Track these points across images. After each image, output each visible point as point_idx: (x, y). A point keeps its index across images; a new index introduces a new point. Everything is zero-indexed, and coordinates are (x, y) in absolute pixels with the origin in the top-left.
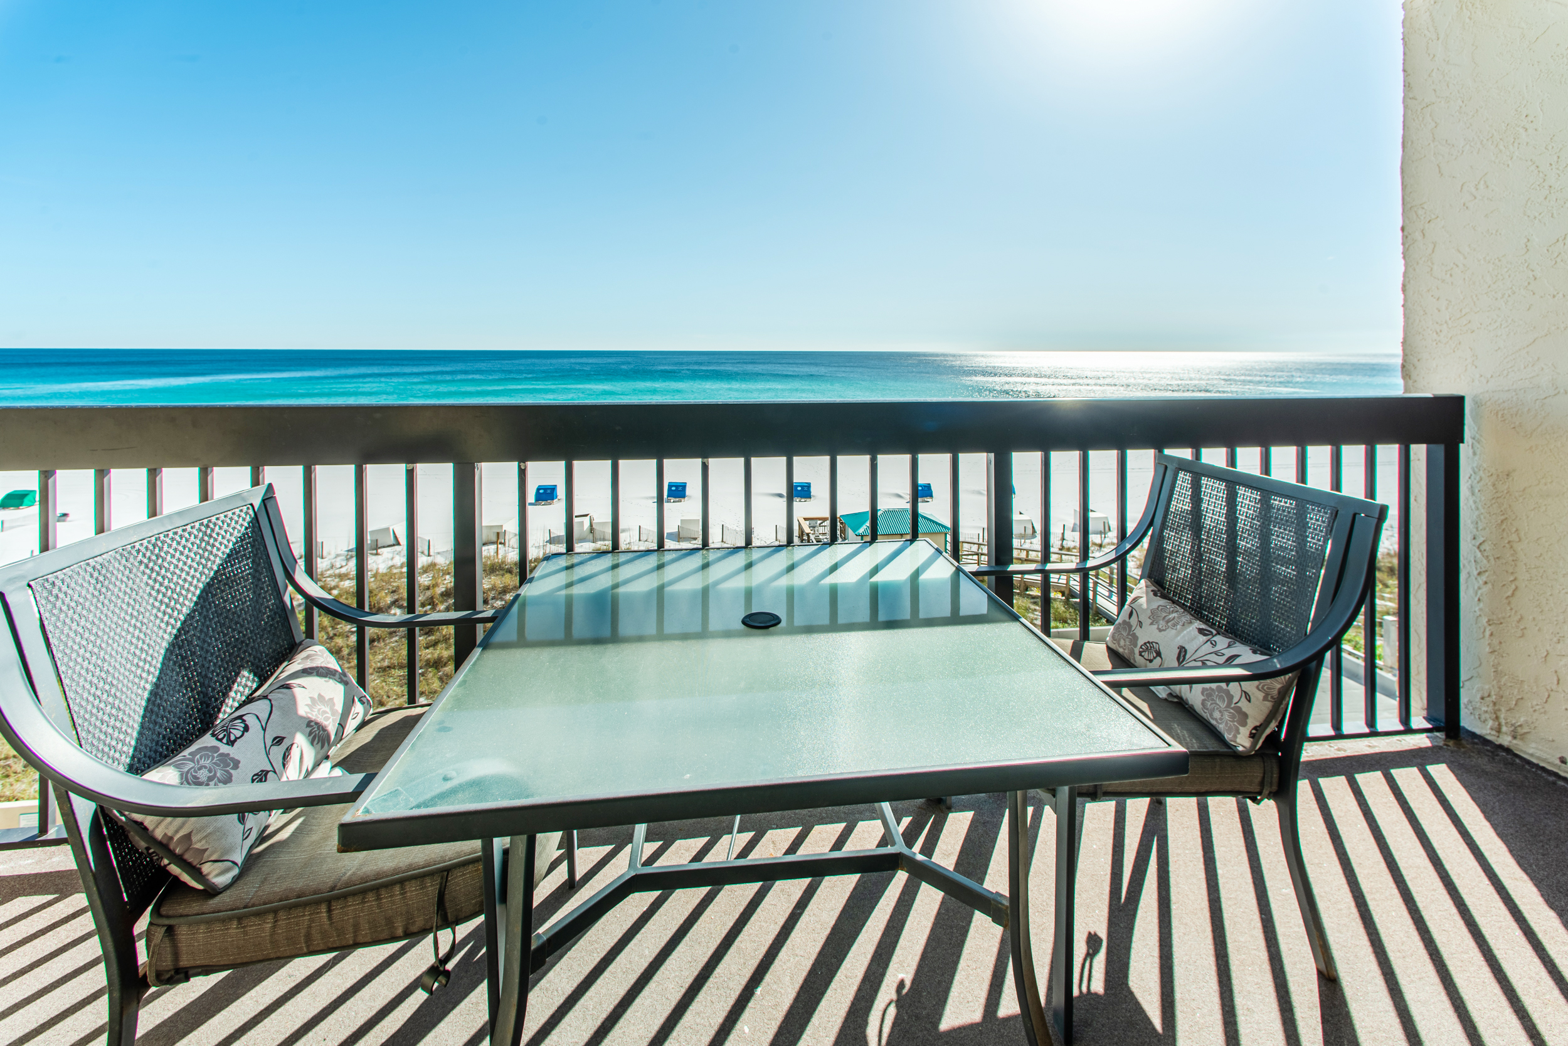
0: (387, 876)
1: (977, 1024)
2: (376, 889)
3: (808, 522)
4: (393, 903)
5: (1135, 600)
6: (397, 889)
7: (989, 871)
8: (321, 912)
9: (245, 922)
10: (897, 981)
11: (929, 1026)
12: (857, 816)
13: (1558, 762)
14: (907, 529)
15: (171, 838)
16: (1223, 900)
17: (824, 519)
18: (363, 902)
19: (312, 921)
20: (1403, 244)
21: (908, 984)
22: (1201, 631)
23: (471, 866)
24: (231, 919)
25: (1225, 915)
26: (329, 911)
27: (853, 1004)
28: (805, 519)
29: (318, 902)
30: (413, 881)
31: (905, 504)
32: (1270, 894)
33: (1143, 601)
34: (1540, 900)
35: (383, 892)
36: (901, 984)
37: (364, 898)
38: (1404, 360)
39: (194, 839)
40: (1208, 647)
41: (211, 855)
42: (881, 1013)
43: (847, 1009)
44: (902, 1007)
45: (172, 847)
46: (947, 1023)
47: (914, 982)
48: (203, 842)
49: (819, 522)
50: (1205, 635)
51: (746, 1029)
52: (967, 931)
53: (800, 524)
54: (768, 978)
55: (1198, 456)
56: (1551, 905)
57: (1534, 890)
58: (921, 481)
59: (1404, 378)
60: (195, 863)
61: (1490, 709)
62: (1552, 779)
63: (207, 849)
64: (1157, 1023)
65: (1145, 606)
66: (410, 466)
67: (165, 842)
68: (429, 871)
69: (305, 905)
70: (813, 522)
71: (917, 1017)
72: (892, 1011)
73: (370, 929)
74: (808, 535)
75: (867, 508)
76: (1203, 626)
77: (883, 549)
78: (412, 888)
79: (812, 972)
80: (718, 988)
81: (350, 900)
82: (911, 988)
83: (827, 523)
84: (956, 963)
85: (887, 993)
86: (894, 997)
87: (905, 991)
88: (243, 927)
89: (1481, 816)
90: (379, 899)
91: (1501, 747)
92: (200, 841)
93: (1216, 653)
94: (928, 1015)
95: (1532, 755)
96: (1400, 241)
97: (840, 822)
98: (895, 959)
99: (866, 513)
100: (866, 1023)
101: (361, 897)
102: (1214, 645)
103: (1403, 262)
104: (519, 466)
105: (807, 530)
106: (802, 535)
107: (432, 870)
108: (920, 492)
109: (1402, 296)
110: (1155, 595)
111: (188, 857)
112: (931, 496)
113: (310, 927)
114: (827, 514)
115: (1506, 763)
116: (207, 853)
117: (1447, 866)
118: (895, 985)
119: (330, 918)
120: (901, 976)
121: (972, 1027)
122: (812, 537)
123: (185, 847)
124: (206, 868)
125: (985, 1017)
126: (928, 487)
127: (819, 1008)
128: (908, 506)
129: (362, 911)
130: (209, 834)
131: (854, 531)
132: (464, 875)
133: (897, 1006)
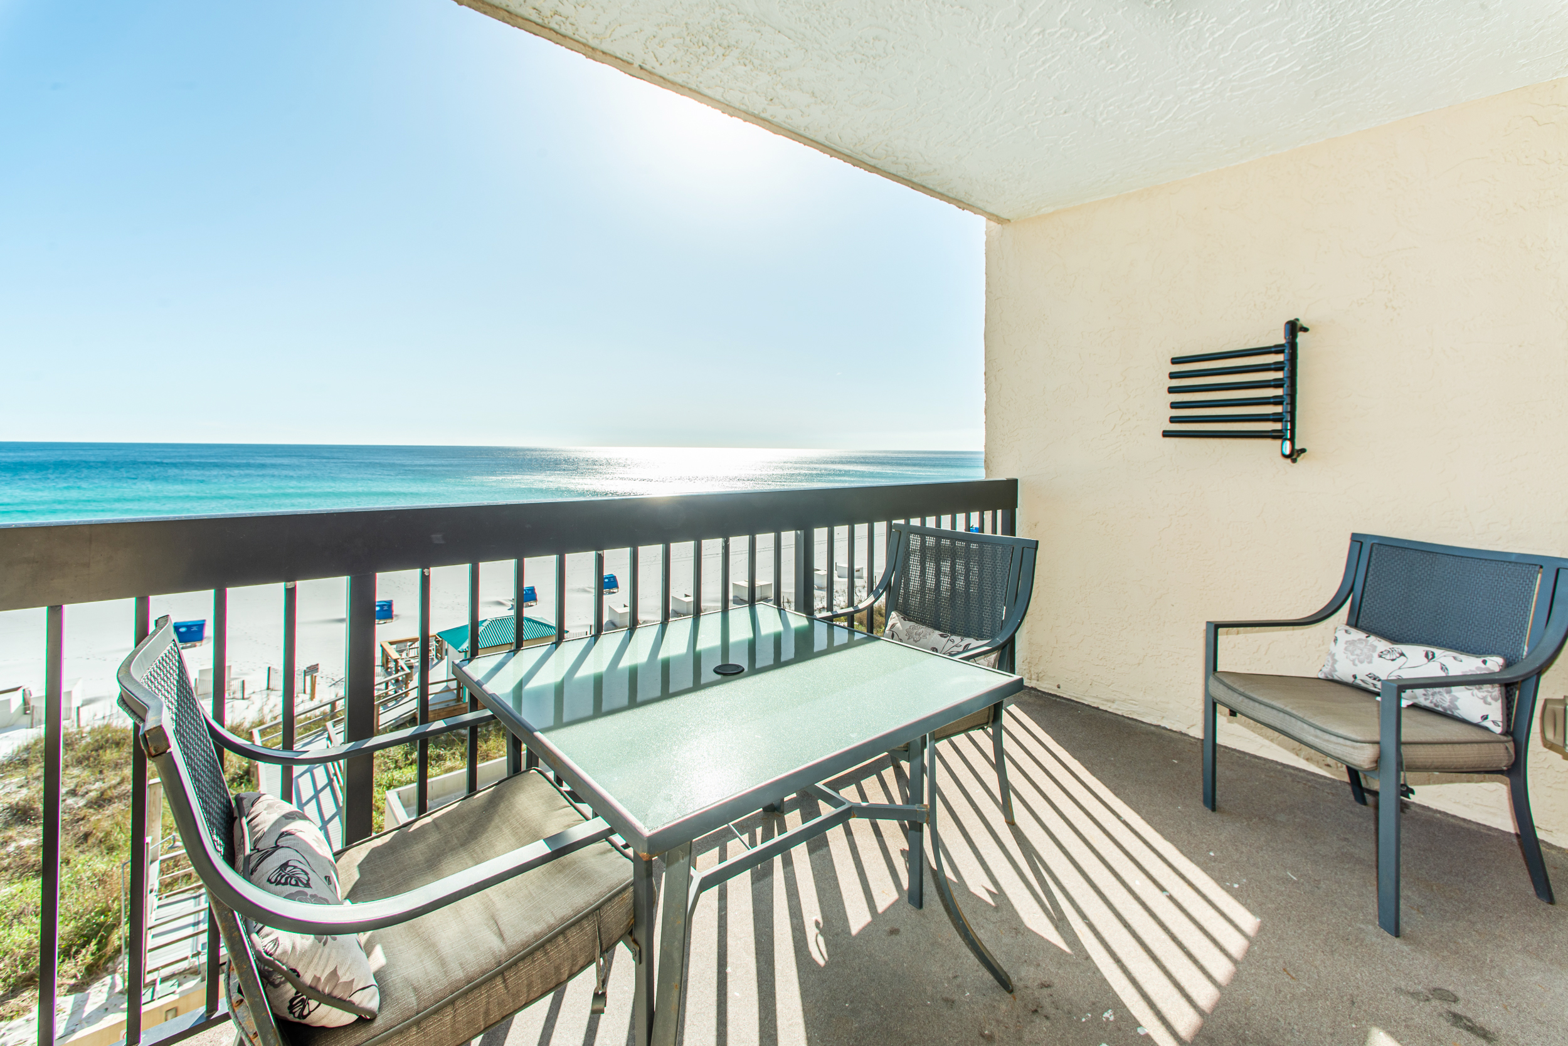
0: (546, 934)
1: (871, 922)
2: (542, 946)
3: (395, 646)
4: (560, 951)
5: (893, 626)
6: (561, 939)
7: (829, 840)
8: (497, 986)
9: (424, 1025)
10: (814, 921)
11: (846, 936)
12: (723, 839)
13: (1056, 688)
14: (512, 638)
15: (319, 979)
16: (953, 807)
17: (414, 641)
18: (534, 962)
19: (489, 996)
20: (985, 383)
21: (820, 920)
22: (941, 635)
23: (616, 899)
24: (409, 1027)
25: (958, 814)
26: (505, 981)
27: (795, 946)
28: (392, 643)
29: (492, 978)
30: (573, 928)
31: (508, 612)
32: (971, 795)
33: (899, 625)
34: (1070, 757)
35: (548, 946)
36: (817, 924)
37: (533, 958)
38: (986, 457)
39: (340, 973)
40: (950, 644)
41: (358, 985)
42: (815, 943)
43: (793, 951)
44: (825, 933)
45: (320, 988)
46: (855, 929)
47: (823, 918)
48: (348, 974)
49: (409, 644)
50: (945, 637)
51: (737, 994)
52: (837, 877)
53: (384, 650)
54: (730, 959)
55: (908, 522)
56: (1075, 758)
57: (1067, 753)
58: (527, 584)
59: (986, 469)
60: (345, 998)
61: (1027, 667)
62: (1054, 698)
63: (353, 980)
64: (954, 879)
65: (901, 628)
66: (290, 585)
67: (314, 985)
68: (583, 915)
69: (478, 986)
70: (402, 646)
71: (837, 934)
72: (821, 939)
73: (542, 983)
74: (396, 661)
75: (465, 621)
76: (941, 633)
77: (529, 656)
78: (573, 934)
79: (758, 942)
80: (699, 983)
81: (521, 964)
82: (824, 923)
83: (418, 644)
84: (841, 896)
85: (811, 932)
86: (817, 931)
87: (821, 925)
88: (422, 1031)
89: (1036, 725)
90: (546, 953)
91: (1032, 688)
92: (345, 974)
93: (956, 646)
94: (842, 930)
95: (1045, 688)
96: (984, 381)
97: (714, 847)
98: (804, 911)
99: (466, 626)
100: (809, 954)
101: (531, 958)
102: (953, 641)
103: (985, 394)
104: (423, 573)
105: (394, 655)
106: (387, 662)
107: (585, 914)
108: (524, 596)
109: (984, 416)
110: (905, 620)
111: (338, 993)
112: (535, 600)
113: (488, 1003)
114: (416, 634)
115: (1037, 696)
116: (355, 983)
117: (1034, 754)
118: (814, 925)
119: (506, 987)
120: (814, 918)
121: (869, 924)
122: (402, 663)
123: (334, 984)
124: (357, 999)
125: (872, 917)
126: (532, 590)
127: (776, 959)
128: (512, 613)
129: (534, 969)
130: (350, 965)
131: (456, 648)
132: (613, 907)
133: (822, 935)
